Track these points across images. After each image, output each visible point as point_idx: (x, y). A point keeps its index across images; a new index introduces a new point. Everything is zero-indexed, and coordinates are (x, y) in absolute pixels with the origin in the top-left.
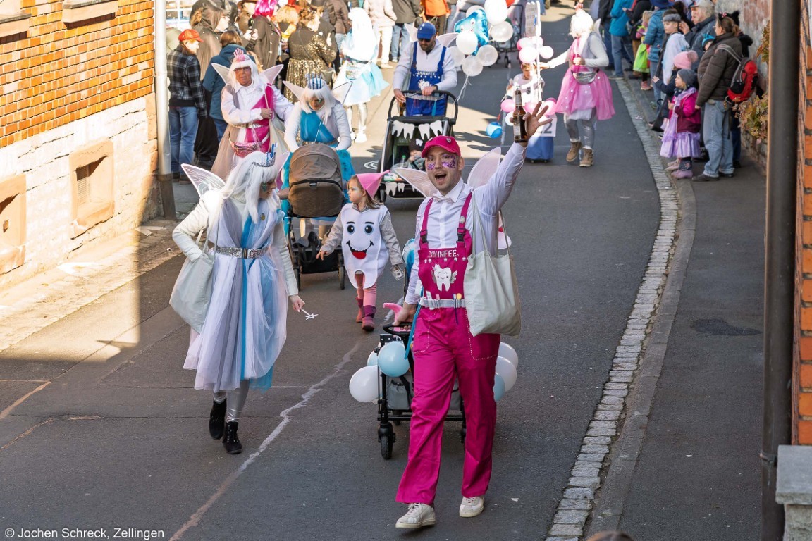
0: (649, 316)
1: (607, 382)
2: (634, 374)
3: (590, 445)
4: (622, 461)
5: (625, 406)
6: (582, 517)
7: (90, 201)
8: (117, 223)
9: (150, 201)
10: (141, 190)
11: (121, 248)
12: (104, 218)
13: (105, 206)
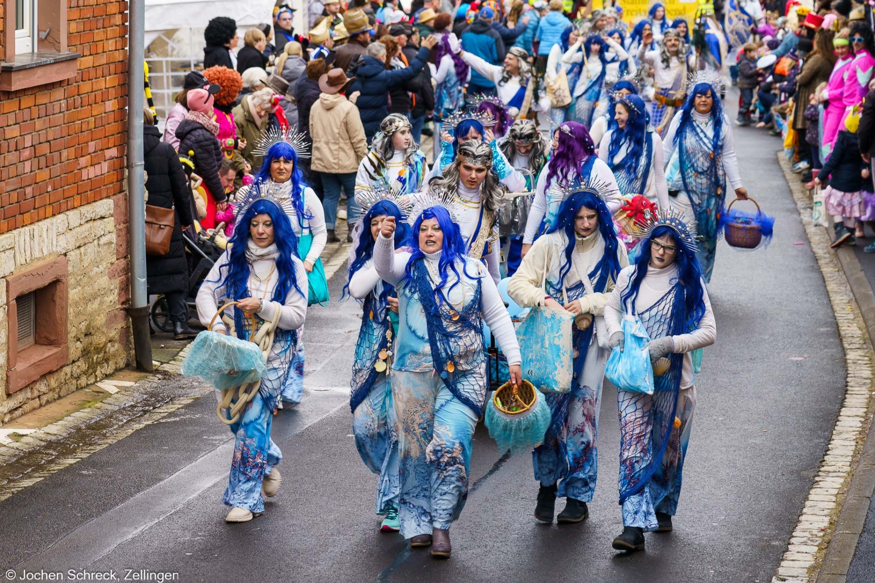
7: (36, 342)
8: (72, 375)
9: (117, 345)
10: (105, 330)
11: (76, 411)
12: (54, 367)
13: (55, 350)
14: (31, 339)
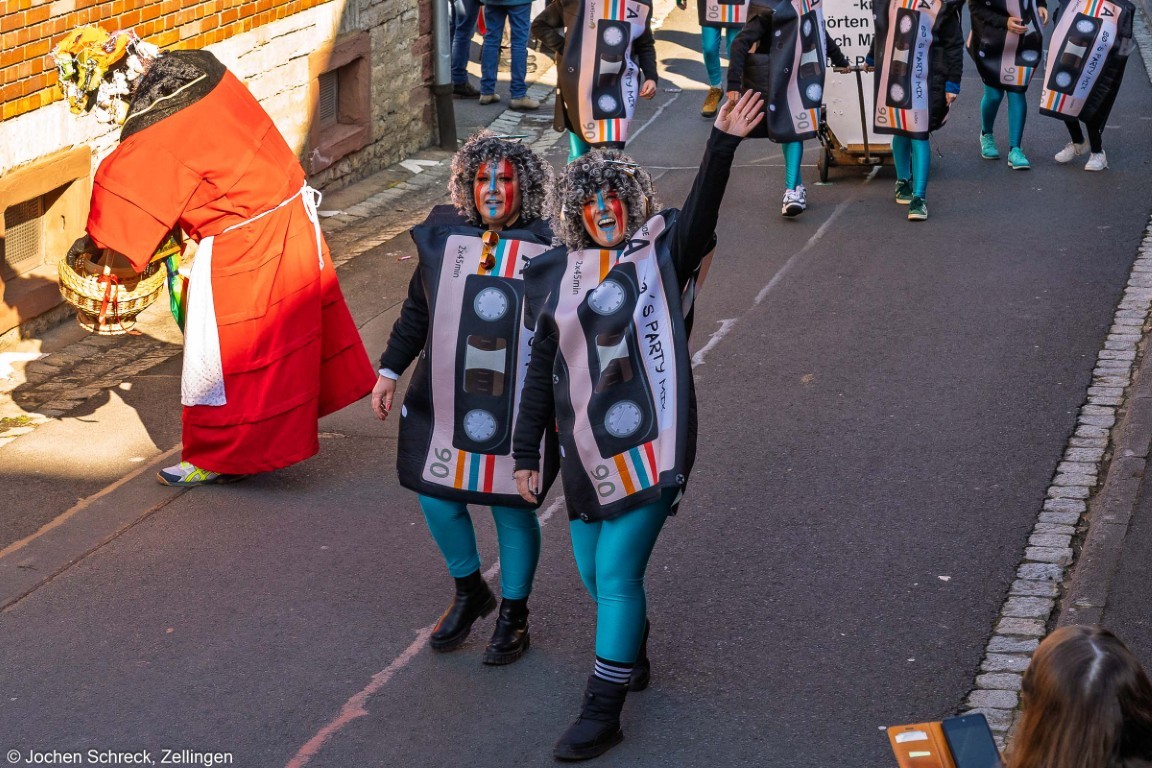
1: (1083, 405)
2: (1124, 393)
3: (1057, 499)
4: (1105, 524)
5: (1110, 441)
6: (1045, 607)
7: (338, 122)
8: (375, 155)
9: (420, 124)
10: (408, 107)
11: (381, 191)
12: (358, 145)
13: (359, 129)
14: (334, 119)
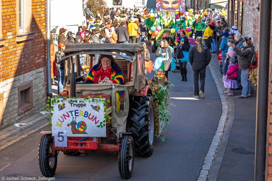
0: (217, 146)
8: (34, 110)
9: (45, 103)
10: (42, 99)
11: (35, 119)
12: (30, 108)
13: (30, 104)
14: (24, 102)
